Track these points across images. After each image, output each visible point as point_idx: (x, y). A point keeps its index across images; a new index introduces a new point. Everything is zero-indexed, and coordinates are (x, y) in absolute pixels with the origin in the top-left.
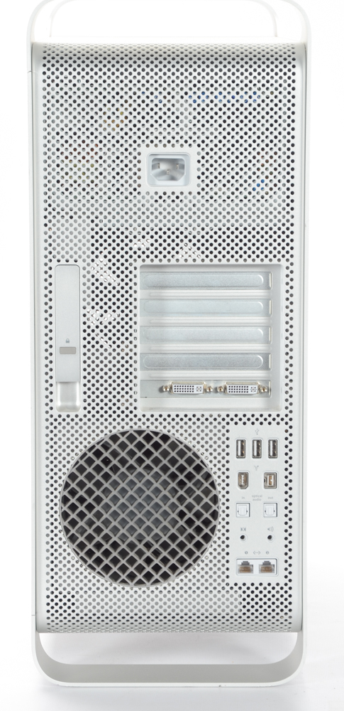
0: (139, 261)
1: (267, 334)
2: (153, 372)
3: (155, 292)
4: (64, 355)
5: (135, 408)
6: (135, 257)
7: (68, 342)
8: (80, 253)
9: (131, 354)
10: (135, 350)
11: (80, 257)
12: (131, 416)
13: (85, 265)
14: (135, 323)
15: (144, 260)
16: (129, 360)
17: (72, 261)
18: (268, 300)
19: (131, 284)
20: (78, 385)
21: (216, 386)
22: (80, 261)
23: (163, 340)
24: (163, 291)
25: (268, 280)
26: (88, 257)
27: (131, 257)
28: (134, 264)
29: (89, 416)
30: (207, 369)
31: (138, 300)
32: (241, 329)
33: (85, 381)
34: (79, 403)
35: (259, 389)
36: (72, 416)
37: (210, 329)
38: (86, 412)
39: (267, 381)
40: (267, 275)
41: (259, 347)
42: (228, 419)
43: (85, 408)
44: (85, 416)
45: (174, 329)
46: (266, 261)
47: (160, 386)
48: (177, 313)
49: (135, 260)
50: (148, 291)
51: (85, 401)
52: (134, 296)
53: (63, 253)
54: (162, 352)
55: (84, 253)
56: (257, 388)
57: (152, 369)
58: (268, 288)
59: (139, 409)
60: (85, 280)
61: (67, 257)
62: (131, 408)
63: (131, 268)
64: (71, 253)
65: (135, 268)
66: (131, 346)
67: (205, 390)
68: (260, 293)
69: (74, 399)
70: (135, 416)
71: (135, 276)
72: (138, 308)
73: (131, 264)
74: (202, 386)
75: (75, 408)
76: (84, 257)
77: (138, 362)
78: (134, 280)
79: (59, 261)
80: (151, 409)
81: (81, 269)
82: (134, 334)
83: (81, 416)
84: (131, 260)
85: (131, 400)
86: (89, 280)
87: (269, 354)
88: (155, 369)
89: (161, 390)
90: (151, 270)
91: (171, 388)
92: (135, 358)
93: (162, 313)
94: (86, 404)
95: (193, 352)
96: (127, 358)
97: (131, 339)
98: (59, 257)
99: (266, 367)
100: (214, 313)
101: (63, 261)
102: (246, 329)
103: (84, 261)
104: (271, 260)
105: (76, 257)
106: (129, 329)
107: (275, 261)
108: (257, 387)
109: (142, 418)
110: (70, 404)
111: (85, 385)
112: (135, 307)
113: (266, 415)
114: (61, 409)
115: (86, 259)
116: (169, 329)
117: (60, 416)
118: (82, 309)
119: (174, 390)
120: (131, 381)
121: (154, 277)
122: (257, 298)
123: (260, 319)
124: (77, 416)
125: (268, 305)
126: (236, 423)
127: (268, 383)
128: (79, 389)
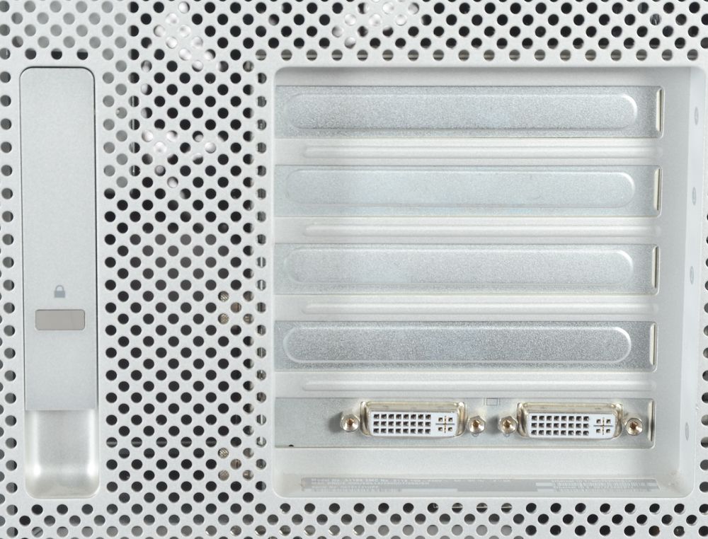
0: (274, 55)
1: (643, 267)
2: (311, 372)
3: (318, 145)
4: (49, 334)
5: (260, 486)
6: (261, 43)
7: (60, 294)
8: (95, 30)
9: (248, 330)
10: (259, 318)
11: (95, 42)
12: (248, 508)
13: (110, 66)
14: (261, 239)
15: (287, 55)
16: (242, 346)
17: (69, 57)
18: (650, 169)
19: (248, 125)
20: (91, 415)
21: (493, 414)
22: (95, 55)
23: (341, 283)
24: (343, 141)
25: (652, 109)
26: (121, 42)
27: (248, 43)
28: (259, 67)
29: (124, 509)
30: (468, 365)
31: (270, 171)
32: (569, 251)
33: (113, 409)
34: (94, 469)
35: (619, 422)
36: (75, 508)
37: (478, 251)
38: (114, 498)
39: (641, 403)
40: (648, 95)
41: (622, 304)
42: (531, 519)
43: (112, 487)
44: (112, 509)
45: (373, 251)
46: (655, 57)
47: (331, 413)
48: (385, 205)
49: (261, 54)
50: (298, 141)
51: (112, 465)
52: (258, 159)
53: (43, 30)
54: (340, 318)
55: (108, 30)
56: (613, 422)
57: (308, 366)
58: (651, 133)
59: (271, 488)
60: (111, 113)
61: (56, 43)
62: (248, 486)
63: (249, 78)
64: (69, 30)
65: (262, 78)
66: (249, 307)
67: (463, 425)
68: (629, 147)
69: (80, 456)
70: (261, 508)
71: (262, 102)
72: (270, 194)
73: (248, 67)
74: (454, 416)
75: (83, 485)
76: (108, 42)
77: (270, 353)
78: (258, 113)
79: (31, 54)
80: (307, 483)
81: (99, 80)
82: (258, 273)
83: (100, 509)
84: (248, 55)
85: (249, 464)
86: (122, 113)
87: (650, 323)
88: (318, 366)
89: (335, 424)
90: (308, 80)
91: (364, 418)
92: (258, 341)
93: (339, 203)
94: (114, 476)
95: (428, 318)
96: (236, 341)
97: (247, 284)
98: (30, 42)
99: (640, 360)
100: (491, 206)
101: (44, 56)
102: (583, 251)
103: (108, 54)
104: (667, 55)
105: (82, 43)
106: (242, 256)
107: (680, 56)
108: (613, 418)
109: (279, 513)
110: (69, 471)
111: (112, 420)
112: (262, 193)
113: (642, 508)
114: (43, 487)
115: (115, 48)
116: (361, 251)
117: (37, 509)
118: (101, 196)
119: (372, 427)
120: (247, 408)
121: (316, 100)
122: (617, 161)
123: (627, 225)
124: (87, 509)
125: (651, 182)
126: (556, 530)
127: (645, 408)
128: (94, 429)
